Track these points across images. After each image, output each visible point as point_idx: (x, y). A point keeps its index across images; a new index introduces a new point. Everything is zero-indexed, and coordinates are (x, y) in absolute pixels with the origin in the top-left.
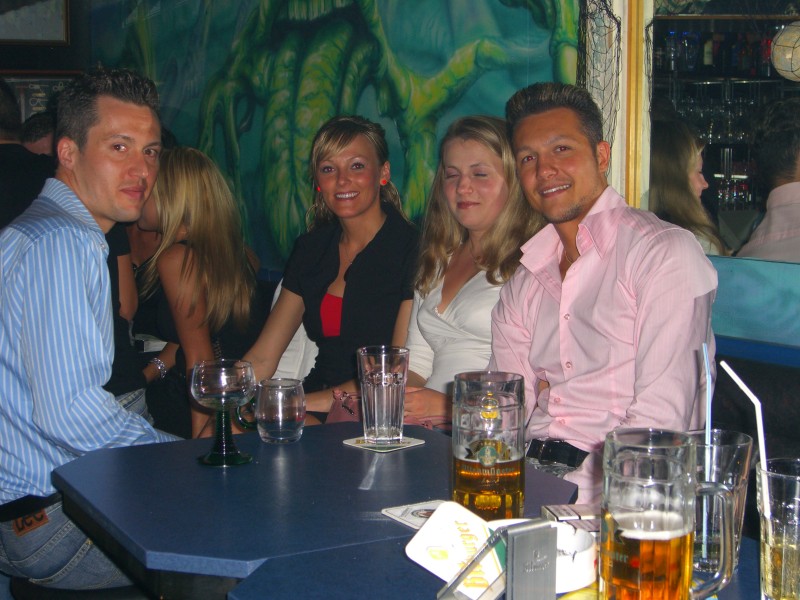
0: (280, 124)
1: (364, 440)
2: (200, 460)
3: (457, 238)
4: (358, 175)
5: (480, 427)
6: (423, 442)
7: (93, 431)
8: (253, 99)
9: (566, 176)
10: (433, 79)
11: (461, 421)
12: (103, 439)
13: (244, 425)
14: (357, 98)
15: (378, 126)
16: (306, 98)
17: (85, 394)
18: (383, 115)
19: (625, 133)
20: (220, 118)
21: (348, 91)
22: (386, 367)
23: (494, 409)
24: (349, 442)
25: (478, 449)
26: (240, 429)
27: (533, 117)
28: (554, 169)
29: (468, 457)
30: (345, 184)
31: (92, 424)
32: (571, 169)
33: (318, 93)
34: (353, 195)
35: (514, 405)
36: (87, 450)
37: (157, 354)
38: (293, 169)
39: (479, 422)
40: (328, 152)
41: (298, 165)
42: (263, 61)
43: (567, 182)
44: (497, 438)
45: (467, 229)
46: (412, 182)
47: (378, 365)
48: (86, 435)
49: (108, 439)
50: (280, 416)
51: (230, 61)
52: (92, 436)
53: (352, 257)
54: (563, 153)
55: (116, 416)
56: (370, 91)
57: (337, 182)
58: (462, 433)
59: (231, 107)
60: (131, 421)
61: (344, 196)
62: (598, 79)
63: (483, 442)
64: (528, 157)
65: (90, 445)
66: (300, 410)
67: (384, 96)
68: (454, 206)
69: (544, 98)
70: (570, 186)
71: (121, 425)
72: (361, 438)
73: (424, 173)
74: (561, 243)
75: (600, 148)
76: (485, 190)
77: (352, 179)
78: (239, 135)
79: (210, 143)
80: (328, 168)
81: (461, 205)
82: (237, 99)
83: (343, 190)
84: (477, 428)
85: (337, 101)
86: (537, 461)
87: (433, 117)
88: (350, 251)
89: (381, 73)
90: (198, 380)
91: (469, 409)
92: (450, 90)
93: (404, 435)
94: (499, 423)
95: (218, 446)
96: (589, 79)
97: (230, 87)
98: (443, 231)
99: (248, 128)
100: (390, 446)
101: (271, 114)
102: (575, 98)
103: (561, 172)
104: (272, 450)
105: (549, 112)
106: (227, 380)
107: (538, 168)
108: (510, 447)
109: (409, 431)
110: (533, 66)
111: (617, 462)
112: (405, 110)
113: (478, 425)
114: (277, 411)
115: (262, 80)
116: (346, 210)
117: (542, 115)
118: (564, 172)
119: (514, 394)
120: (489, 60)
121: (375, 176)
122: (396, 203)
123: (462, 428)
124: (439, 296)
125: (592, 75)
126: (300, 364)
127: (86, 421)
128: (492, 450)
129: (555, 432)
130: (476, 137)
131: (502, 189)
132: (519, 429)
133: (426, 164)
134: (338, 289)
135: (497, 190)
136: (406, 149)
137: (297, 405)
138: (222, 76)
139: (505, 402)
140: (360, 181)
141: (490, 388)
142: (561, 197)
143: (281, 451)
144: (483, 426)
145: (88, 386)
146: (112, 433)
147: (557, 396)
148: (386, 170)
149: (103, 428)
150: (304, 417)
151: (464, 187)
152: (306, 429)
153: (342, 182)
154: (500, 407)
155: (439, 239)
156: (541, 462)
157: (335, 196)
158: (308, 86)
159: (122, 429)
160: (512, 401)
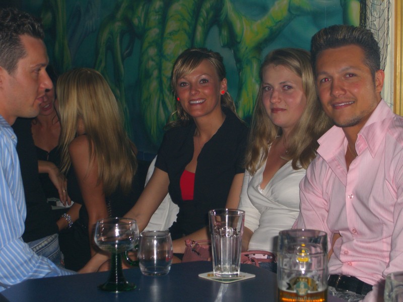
0: (152, 51)
1: (213, 275)
2: (101, 288)
3: (274, 134)
4: (204, 87)
5: (296, 268)
6: (253, 276)
7: (14, 271)
8: (134, 34)
9: (352, 96)
10: (259, 22)
11: (283, 263)
12: (21, 276)
13: (130, 263)
14: (206, 34)
15: (218, 54)
16: (170, 34)
17: (8, 245)
18: (224, 46)
19: (393, 60)
20: (110, 47)
21: (200, 30)
22: (228, 223)
23: (306, 256)
24: (203, 276)
25: (295, 283)
26: (126, 265)
27: (331, 50)
28: (343, 90)
29: (288, 289)
30: (195, 94)
31: (14, 266)
32: (355, 91)
33: (179, 31)
34: (201, 101)
35: (320, 253)
36: (11, 284)
37: (66, 211)
38: (161, 83)
39: (296, 264)
40: (183, 73)
41: (165, 80)
42: (141, 7)
43: (351, 100)
44: (309, 275)
45: (281, 127)
46: (244, 93)
47: (223, 222)
48: (10, 274)
49: (25, 276)
50: (155, 257)
51: (118, 7)
52: (14, 274)
53: (202, 145)
54: (351, 78)
55: (30, 260)
56: (215, 30)
57: (190, 92)
58: (284, 272)
59: (118, 39)
60: (41, 263)
61: (195, 102)
62: (375, 22)
63: (298, 278)
64: (325, 79)
65: (13, 281)
66: (168, 253)
67: (225, 33)
68: (269, 111)
69: (340, 36)
70: (354, 102)
71: (34, 266)
72: (211, 273)
73: (252, 86)
74: (346, 139)
75: (378, 75)
76: (291, 100)
77: (200, 90)
78: (123, 59)
79: (103, 64)
80: (184, 83)
81: (274, 110)
82: (122, 34)
83: (194, 98)
84: (294, 269)
85: (192, 36)
86: (334, 289)
87: (259, 47)
88: (201, 141)
89: (222, 17)
90: (99, 232)
91: (288, 255)
92: (271, 29)
93: (241, 271)
94: (309, 265)
95: (112, 278)
96: (368, 22)
97: (117, 26)
98: (265, 129)
99: (130, 54)
100: (231, 278)
101: (146, 44)
102: (362, 37)
103: (348, 93)
104: (149, 280)
105: (343, 48)
106: (119, 232)
107: (332, 88)
108: (317, 282)
109: (244, 269)
110: (329, 13)
111: (393, 295)
112: (239, 43)
113: (295, 267)
114: (153, 254)
115: (140, 21)
116: (197, 112)
117: (338, 49)
118: (350, 92)
119: (321, 245)
120: (298, 9)
121: (216, 88)
122: (232, 108)
123: (284, 269)
124: (261, 177)
125: (370, 20)
126: (165, 219)
127: (9, 264)
128: (304, 284)
129: (347, 271)
130: (284, 63)
131: (302, 99)
132: (323, 270)
133: (253, 80)
134: (192, 168)
135: (298, 99)
136: (240, 69)
137: (166, 249)
138: (112, 18)
139: (313, 250)
140: (206, 91)
141: (304, 241)
142: (347, 110)
143: (155, 281)
144: (299, 267)
145: (9, 239)
146: (28, 272)
147: (346, 250)
148: (224, 83)
149: (22, 268)
150: (172, 258)
151: (275, 98)
152: (173, 266)
153: (193, 92)
154: (311, 254)
155: (262, 135)
156: (337, 290)
157: (189, 102)
158: (172, 26)
159: (35, 269)
160: (319, 250)
